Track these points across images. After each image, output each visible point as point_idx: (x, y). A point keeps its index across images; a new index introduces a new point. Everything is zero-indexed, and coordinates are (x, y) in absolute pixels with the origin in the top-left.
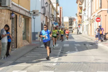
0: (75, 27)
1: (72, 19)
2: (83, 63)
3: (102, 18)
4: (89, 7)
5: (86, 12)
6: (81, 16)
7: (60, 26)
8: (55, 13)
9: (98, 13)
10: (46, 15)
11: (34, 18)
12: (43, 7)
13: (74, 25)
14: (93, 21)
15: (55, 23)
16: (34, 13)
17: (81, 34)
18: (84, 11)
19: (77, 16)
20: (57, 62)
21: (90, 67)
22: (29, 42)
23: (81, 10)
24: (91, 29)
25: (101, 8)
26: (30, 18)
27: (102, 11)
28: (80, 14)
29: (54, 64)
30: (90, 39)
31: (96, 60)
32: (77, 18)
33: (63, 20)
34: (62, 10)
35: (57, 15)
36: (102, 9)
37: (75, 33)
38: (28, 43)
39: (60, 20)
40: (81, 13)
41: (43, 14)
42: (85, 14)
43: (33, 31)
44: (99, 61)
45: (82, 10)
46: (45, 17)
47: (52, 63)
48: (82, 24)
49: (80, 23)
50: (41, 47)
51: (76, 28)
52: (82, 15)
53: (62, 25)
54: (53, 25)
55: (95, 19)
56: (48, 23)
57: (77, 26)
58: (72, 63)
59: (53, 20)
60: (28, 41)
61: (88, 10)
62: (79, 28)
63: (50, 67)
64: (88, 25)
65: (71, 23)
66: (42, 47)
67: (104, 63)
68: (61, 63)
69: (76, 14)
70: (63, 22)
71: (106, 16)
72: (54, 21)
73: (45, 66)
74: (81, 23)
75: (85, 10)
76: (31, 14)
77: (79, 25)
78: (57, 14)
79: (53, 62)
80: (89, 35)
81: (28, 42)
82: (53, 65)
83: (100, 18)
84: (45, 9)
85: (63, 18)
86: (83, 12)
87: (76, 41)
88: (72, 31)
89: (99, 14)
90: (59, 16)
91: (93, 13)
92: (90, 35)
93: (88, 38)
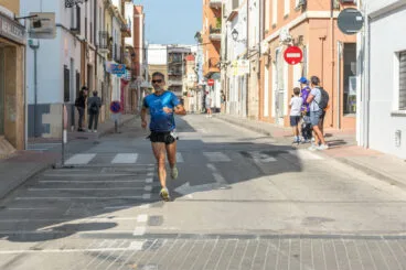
0: (191, 85)
1: (180, 54)
2: (262, 237)
3: (309, 47)
4: (251, 4)
5: (240, 26)
6: (216, 44)
7: (133, 79)
8: (117, 28)
9: (290, 30)
10: (82, 37)
11: (35, 48)
12: (69, 4)
13: (189, 79)
14: (269, 60)
15: (116, 70)
16: (37, 24)
17: (217, 110)
18: (229, 23)
19: (200, 41)
20: (146, 236)
21: (296, 256)
22: (14, 146)
23: (219, 20)
24: (260, 93)
25: (304, 7)
26: (20, 45)
27: (307, 20)
28: (214, 36)
29: (137, 245)
30: (259, 131)
31: (311, 220)
32: (201, 48)
33: (145, 57)
34: (141, 16)
35: (123, 37)
36: (309, 13)
37: (192, 106)
38: (13, 151)
39: (134, 55)
40: (218, 31)
41: (72, 29)
42: (235, 32)
43: (30, 100)
44: (326, 228)
45: (223, 20)
46: (78, 44)
47: (125, 241)
48: (223, 72)
49: (213, 70)
50: (67, 167)
51: (197, 89)
52: (222, 36)
53: (144, 76)
54: (107, 75)
55: (277, 52)
56: (89, 67)
57: (201, 83)
58: (213, 236)
59: (110, 57)
60: (12, 141)
61: (247, 19)
62: (208, 88)
63: (120, 261)
64: (248, 75)
65: (178, 71)
66: (72, 167)
67: (352, 237)
68: (166, 241)
69: (198, 35)
70: (145, 63)
71: (324, 39)
72: (113, 62)
73: (95, 254)
74: (216, 70)
75: (233, 17)
76: (24, 27)
77: (209, 77)
78: (125, 32)
79: (130, 236)
80: (253, 117)
81: (10, 146)
82: (130, 248)
83: (301, 47)
84: (78, 9)
85: (145, 50)
86: (226, 26)
87: (206, 141)
88: (182, 102)
89: (295, 34)
90: (129, 41)
91: (267, 28)
92: (257, 115)
93: (251, 128)
